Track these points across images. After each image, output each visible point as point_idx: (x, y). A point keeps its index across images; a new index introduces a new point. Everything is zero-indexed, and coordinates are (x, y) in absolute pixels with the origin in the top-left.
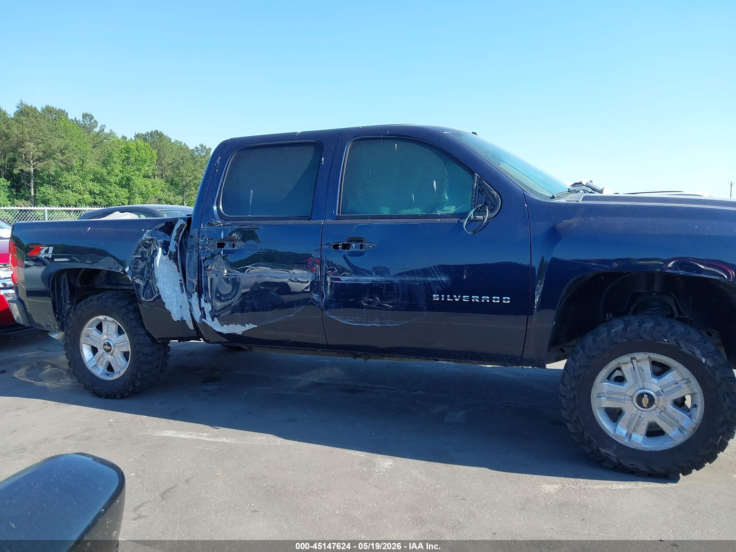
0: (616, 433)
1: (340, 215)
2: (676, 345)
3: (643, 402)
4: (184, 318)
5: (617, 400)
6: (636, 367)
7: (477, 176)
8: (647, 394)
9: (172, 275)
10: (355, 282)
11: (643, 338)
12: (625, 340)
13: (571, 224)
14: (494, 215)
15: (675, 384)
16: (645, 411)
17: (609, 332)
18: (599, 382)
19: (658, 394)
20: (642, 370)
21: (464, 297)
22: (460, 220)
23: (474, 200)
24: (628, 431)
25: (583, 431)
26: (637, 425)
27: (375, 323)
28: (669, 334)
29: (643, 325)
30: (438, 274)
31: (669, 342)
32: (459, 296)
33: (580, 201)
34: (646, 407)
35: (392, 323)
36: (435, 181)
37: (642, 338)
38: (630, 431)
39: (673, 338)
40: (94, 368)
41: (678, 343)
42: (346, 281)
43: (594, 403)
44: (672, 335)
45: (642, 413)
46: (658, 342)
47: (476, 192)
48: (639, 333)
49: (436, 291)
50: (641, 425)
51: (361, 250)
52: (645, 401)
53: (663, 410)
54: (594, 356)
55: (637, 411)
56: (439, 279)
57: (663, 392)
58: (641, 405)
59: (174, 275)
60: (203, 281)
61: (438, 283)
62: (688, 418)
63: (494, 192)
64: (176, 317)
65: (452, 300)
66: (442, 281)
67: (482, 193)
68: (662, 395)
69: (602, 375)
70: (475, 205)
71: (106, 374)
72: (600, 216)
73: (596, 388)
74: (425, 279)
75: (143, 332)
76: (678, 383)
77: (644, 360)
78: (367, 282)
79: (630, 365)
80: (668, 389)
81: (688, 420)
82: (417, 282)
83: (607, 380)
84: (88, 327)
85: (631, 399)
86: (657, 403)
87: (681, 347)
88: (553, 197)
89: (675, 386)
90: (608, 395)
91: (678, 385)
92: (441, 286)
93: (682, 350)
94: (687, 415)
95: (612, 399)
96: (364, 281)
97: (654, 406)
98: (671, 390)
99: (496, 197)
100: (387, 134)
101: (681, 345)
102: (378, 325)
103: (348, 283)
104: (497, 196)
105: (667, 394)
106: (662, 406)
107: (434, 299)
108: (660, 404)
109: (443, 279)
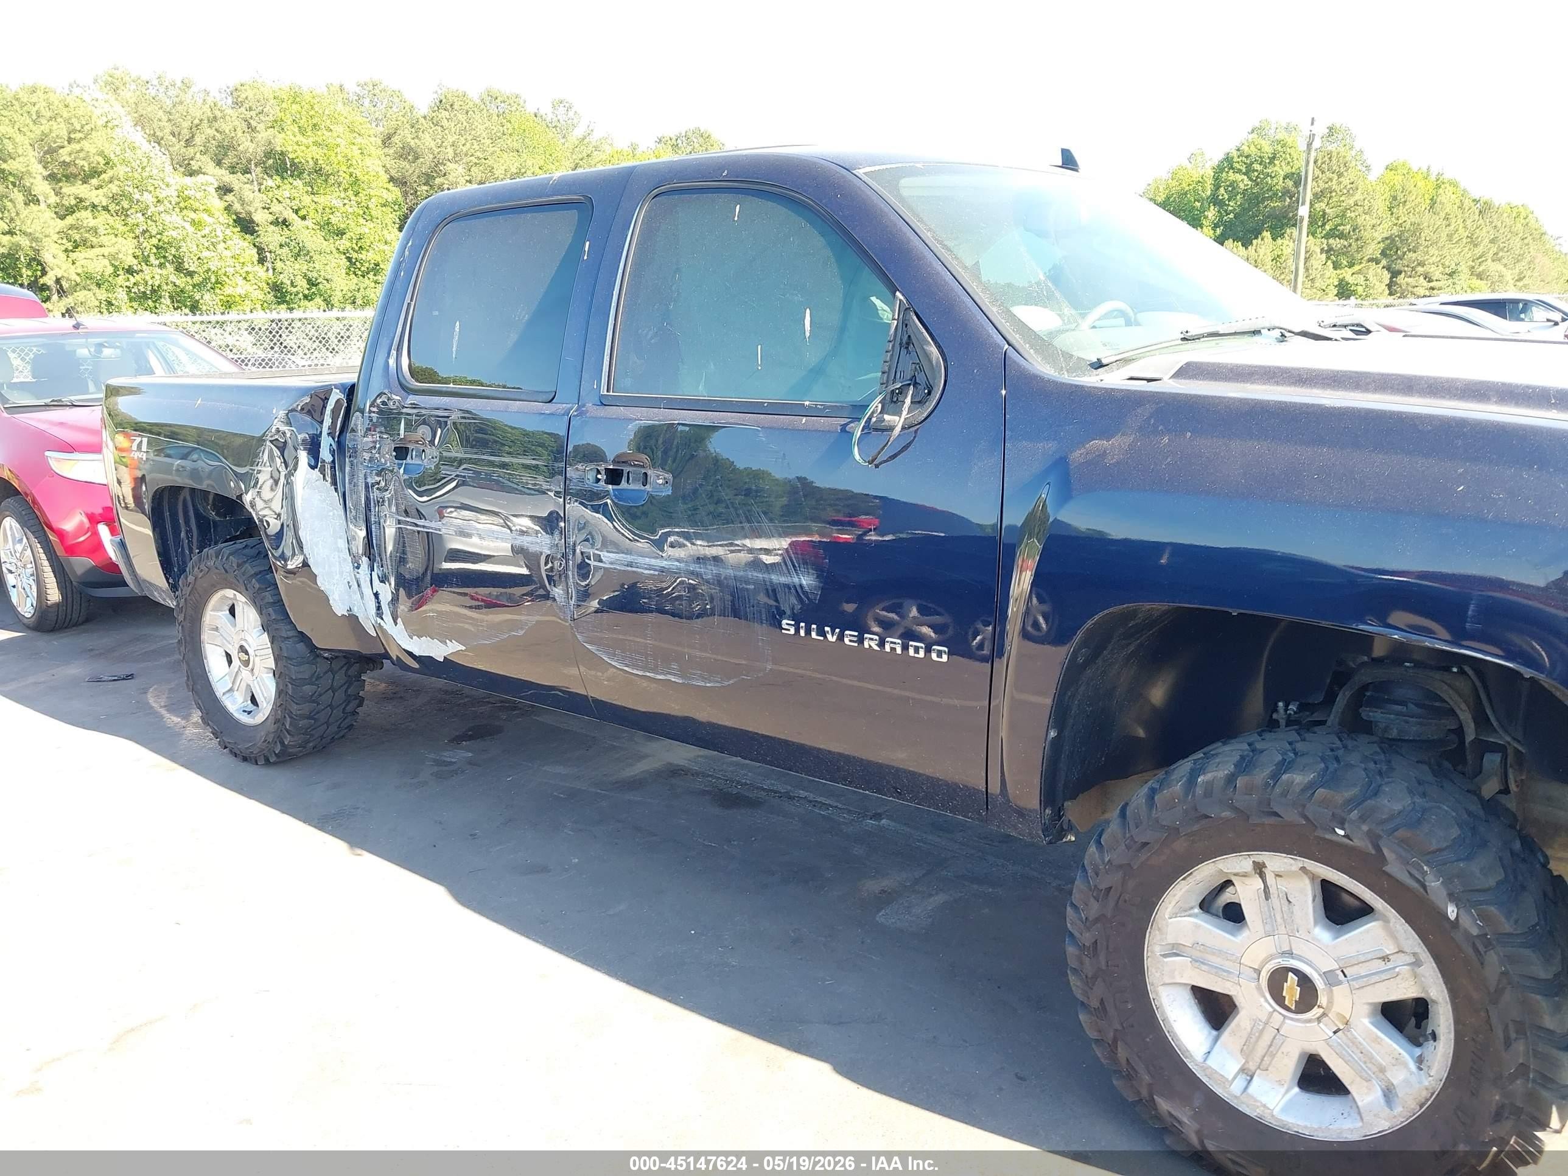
0: (1209, 1062)
1: (611, 393)
2: (1373, 852)
3: (1284, 994)
4: (356, 611)
5: (1218, 971)
6: (1272, 890)
7: (900, 300)
8: (1296, 972)
9: (331, 514)
10: (629, 569)
11: (1280, 816)
12: (1227, 814)
13: (1104, 454)
14: (925, 415)
15: (1380, 958)
16: (1292, 1019)
17: (1191, 782)
18: (1167, 917)
19: (1330, 978)
20: (1290, 902)
21: (847, 632)
22: (846, 424)
23: (886, 369)
24: (1247, 1062)
25: (1115, 1040)
26: (1271, 1051)
27: (670, 673)
28: (1354, 815)
29: (1285, 777)
30: (794, 566)
31: (1351, 840)
32: (837, 630)
33: (1166, 378)
34: (1293, 1008)
35: (704, 679)
36: (808, 311)
37: (1276, 814)
38: (1251, 1063)
39: (1365, 828)
40: (227, 695)
41: (1378, 849)
42: (611, 563)
43: (1154, 971)
44: (1363, 819)
45: (1283, 1023)
46: (1320, 833)
47: (893, 346)
48: (1270, 799)
49: (788, 612)
50: (1279, 1054)
51: (643, 488)
52: (1291, 989)
53: (1341, 1027)
54: (1146, 844)
55: (1271, 1014)
56: (796, 580)
57: (1345, 976)
58: (1279, 999)
59: (334, 514)
60: (374, 534)
61: (793, 591)
62: (1412, 1066)
63: (932, 349)
64: (340, 610)
65: (822, 638)
66: (801, 586)
67: (907, 348)
68: (1340, 983)
69: (1177, 898)
70: (887, 381)
71: (244, 711)
72: (1189, 434)
73: (1159, 929)
74: (766, 576)
75: (291, 633)
76: (1390, 957)
77: (1290, 874)
78: (652, 572)
79: (1258, 883)
80: (1362, 970)
81: (1412, 1073)
82: (749, 584)
83: (1197, 910)
84: (213, 610)
85: (1255, 976)
86: (1324, 1005)
87: (1383, 860)
88: (1099, 365)
89: (1381, 965)
90: (1196, 954)
91: (1390, 965)
92: (801, 600)
93: (1387, 869)
94: (1412, 1057)
95: (1204, 967)
96: (646, 569)
97: (1316, 1012)
98: (1366, 976)
99: (934, 362)
100: (721, 179)
101: (1386, 851)
102: (677, 681)
103: (615, 569)
104: (938, 362)
105: (1354, 983)
106: (1338, 1014)
107: (783, 631)
108: (1336, 1008)
109: (804, 583)
